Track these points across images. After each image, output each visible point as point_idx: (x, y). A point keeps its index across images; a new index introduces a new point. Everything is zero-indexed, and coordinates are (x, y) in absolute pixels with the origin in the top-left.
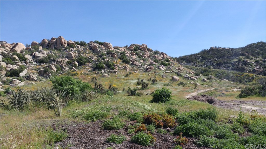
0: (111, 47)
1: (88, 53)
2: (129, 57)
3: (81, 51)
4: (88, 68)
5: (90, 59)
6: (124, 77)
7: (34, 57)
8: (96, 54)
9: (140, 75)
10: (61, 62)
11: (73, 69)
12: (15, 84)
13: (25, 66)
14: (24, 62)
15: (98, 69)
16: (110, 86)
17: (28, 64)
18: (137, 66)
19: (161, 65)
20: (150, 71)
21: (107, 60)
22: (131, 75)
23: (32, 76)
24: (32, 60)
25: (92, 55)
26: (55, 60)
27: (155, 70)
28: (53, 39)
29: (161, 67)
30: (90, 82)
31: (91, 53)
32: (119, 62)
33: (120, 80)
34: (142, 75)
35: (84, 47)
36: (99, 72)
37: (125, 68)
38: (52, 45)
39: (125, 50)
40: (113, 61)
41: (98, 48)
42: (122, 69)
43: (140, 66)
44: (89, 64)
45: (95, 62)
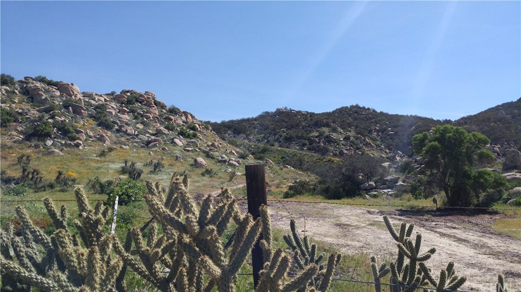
0: (75, 93)
1: (16, 101)
2: (115, 116)
4: (13, 134)
5: (21, 114)
6: (97, 157)
9: (132, 153)
15: (36, 138)
16: (60, 173)
18: (128, 135)
19: (178, 135)
20: (155, 146)
21: (63, 119)
22: (112, 153)
25: (26, 106)
27: (165, 144)
29: (177, 141)
30: (14, 165)
31: (24, 101)
32: (90, 126)
33: (86, 163)
34: (136, 155)
35: (8, 88)
36: (41, 143)
37: (101, 139)
39: (107, 100)
40: (77, 123)
41: (42, 93)
42: (94, 139)
43: (134, 135)
44: (16, 126)
45: (32, 121)
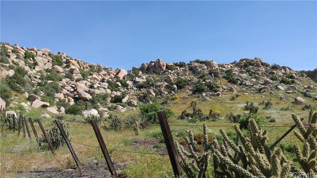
0: (214, 65)
1: (187, 74)
2: (238, 75)
3: (180, 73)
4: (188, 91)
5: (190, 81)
6: (230, 101)
7: (135, 82)
8: (196, 75)
9: (251, 97)
10: (160, 86)
11: (171, 93)
12: (119, 110)
13: (126, 92)
14: (126, 88)
15: (198, 92)
16: (211, 111)
17: (129, 90)
18: (247, 86)
19: (280, 83)
20: (265, 91)
21: (209, 81)
22: (239, 98)
23: (133, 102)
24: (133, 85)
25: (192, 76)
26: (154, 85)
27: (271, 90)
28: (152, 62)
29: (280, 87)
30: (189, 107)
31: (191, 74)
32: (224, 83)
33: (224, 105)
34: (253, 98)
35: (183, 68)
36: (200, 95)
37: (231, 90)
38: (151, 69)
39: (232, 67)
40: (217, 82)
41: (198, 68)
42: (227, 90)
43: (251, 86)
44: (188, 87)
45: (195, 84)
